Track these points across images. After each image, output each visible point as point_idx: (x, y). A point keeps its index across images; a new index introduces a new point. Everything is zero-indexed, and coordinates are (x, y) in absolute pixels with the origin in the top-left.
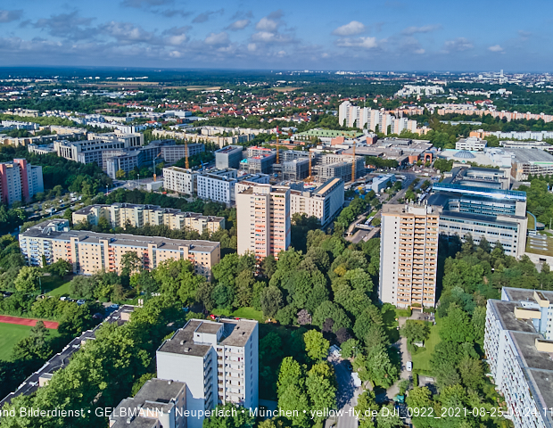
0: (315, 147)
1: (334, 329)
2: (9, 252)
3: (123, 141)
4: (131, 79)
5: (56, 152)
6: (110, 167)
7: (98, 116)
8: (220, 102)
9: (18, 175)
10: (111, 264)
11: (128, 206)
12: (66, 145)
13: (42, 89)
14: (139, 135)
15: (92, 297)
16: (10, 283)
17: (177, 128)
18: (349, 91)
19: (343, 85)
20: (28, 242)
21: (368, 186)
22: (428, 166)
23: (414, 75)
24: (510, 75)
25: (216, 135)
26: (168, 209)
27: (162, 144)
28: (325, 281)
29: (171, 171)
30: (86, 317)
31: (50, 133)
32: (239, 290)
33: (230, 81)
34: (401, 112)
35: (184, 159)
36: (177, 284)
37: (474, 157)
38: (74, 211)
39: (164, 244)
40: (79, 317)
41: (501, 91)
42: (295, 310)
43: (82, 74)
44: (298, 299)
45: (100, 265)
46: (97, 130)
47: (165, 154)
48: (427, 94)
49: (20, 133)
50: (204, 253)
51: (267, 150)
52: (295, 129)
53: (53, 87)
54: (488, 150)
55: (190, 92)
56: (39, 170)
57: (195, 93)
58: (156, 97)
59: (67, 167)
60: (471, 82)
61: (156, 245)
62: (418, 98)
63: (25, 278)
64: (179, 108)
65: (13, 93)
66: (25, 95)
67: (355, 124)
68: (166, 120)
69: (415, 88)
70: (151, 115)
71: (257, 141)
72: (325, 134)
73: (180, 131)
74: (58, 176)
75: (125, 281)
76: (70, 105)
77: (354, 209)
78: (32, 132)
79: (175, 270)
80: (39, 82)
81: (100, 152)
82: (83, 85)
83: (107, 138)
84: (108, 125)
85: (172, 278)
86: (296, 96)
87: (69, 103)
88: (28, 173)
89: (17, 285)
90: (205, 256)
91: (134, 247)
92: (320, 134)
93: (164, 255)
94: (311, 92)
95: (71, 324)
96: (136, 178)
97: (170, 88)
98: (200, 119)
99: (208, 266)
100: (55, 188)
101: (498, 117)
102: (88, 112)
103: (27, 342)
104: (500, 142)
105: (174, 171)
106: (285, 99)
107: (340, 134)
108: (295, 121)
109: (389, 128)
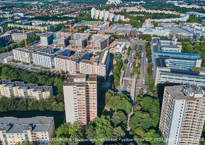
0: (86, 30)
8: (39, 8)
17: (20, 22)
25: (39, 25)
27: (12, 33)
34: (113, 11)
41: (142, 2)
48: (117, 3)
52: (74, 20)
54: (157, 28)
55: (25, 4)
57: (27, 4)
58: (10, 7)
62: (116, 5)
67: (98, 17)
68: (15, 18)
69: (112, 1)
70: (8, 16)
72: (88, 23)
97: (16, 3)
98: (30, 17)
101: (148, 12)
104: (159, 24)
105: (18, 51)
106: (65, 6)
107: (95, 23)
108: (72, 16)
109: (113, 19)
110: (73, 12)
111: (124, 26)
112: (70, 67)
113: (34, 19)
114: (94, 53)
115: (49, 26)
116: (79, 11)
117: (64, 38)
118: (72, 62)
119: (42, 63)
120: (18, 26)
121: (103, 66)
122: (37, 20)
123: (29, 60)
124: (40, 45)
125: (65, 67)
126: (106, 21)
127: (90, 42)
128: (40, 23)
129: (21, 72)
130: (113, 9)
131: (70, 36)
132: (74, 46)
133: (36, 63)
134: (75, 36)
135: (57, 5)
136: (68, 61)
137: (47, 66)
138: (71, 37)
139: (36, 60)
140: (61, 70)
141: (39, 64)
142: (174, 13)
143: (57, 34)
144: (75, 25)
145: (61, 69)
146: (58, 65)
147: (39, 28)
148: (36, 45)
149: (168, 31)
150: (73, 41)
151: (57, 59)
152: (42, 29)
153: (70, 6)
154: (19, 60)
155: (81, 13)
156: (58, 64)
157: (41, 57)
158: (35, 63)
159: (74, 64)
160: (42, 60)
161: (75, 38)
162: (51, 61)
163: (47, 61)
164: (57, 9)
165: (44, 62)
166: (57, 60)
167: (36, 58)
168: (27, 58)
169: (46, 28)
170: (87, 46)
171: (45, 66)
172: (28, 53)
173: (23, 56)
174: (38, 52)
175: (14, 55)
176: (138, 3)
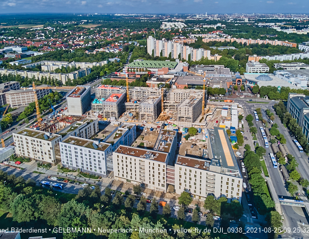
8: (47, 37)
17: (17, 64)
33: (49, 20)
52: (118, 59)
55: (21, 30)
62: (180, 30)
64: (16, 44)
68: (6, 56)
86: (100, 31)
98: (36, 54)
105: (26, 137)
108: (111, 51)
112: (152, 173)
113: (43, 58)
114: (181, 131)
115: (76, 72)
116: (122, 42)
117: (114, 98)
118: (157, 163)
119: (82, 164)
120: (15, 73)
121: (235, 173)
122: (49, 60)
123: (52, 156)
124: (66, 113)
125: (138, 173)
127: (166, 104)
128: (57, 67)
129: (41, 199)
130: (179, 38)
131: (126, 94)
132: (134, 114)
133: (68, 163)
134: (134, 93)
135: (79, 31)
136: (147, 161)
137: (93, 171)
138: (128, 96)
139: (67, 157)
140: (127, 180)
141: (74, 165)
142: (286, 43)
143: (99, 89)
144: (125, 69)
145: (129, 178)
146: (120, 169)
147: (58, 77)
148: (58, 114)
149: (303, 78)
150: (131, 104)
151: (120, 155)
152: (63, 78)
153: (102, 33)
154: (26, 155)
155: (126, 44)
156: (121, 166)
157: (81, 150)
158: (65, 164)
159: (161, 168)
160: (82, 157)
161: (135, 98)
162: (104, 161)
163: (95, 160)
164: (80, 37)
165: (88, 161)
166: (120, 159)
167: (68, 152)
168: (47, 153)
169: (71, 76)
170: (162, 114)
171: (89, 170)
172: (50, 143)
173: (38, 148)
174: (72, 139)
175: (17, 144)
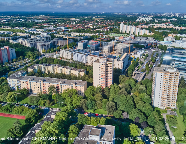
1: (140, 122)
2: (4, 85)
3: (44, 38)
4: (44, 15)
5: (20, 43)
6: (40, 48)
7: (34, 29)
8: (76, 23)
9: (6, 52)
10: (44, 90)
11: (49, 65)
12: (23, 40)
13: (14, 19)
14: (49, 36)
15: (38, 104)
16: (4, 99)
18: (120, 19)
19: (118, 17)
20: (11, 81)
21: (136, 56)
22: (155, 47)
23: (141, 14)
24: (174, 13)
25: (77, 36)
26: (64, 66)
27: (58, 40)
28: (132, 99)
29: (63, 50)
30: (36, 116)
31: (17, 35)
32: (97, 102)
33: (78, 16)
34: (141, 27)
35: (66, 45)
36: (72, 100)
37: (172, 44)
38: (28, 67)
39: (65, 82)
40: (33, 116)
41: (173, 19)
42: (122, 112)
43: (27, 14)
44: (121, 107)
45: (40, 90)
46: (34, 34)
47: (59, 43)
48: (147, 20)
49: (6, 35)
50: (81, 86)
51: (97, 42)
52: (104, 33)
53: (17, 19)
54: (177, 41)
55: (65, 20)
56: (14, 50)
57: (67, 20)
58: (53, 22)
59: (24, 49)
60: (161, 16)
61: (62, 83)
62: (145, 22)
63: (10, 97)
64: (62, 26)
65: (4, 21)
66: (8, 21)
67: (126, 32)
68: (58, 30)
69: (142, 18)
70: (52, 29)
71: (92, 38)
72: (116, 35)
73: (63, 34)
74: (21, 52)
75: (50, 97)
76: (23, 25)
77: (134, 65)
78: (11, 35)
79: (71, 94)
80: (13, 17)
81: (36, 43)
82: (28, 18)
83: (38, 37)
84: (38, 32)
85: (70, 98)
86: (102, 21)
87: (23, 24)
88: (10, 52)
89: (7, 100)
90: (81, 87)
91: (53, 83)
92: (114, 35)
93: (65, 87)
94: (107, 20)
95: (30, 119)
96: (50, 52)
97: (58, 19)
98: (70, 30)
99: (83, 91)
100: (20, 57)
101: (175, 29)
102: (30, 27)
103: (13, 130)
104: (180, 38)
106: (98, 22)
107: (122, 36)
108: (103, 30)
109: (138, 33)
110: (105, 27)
111: (147, 38)
113: (73, 32)
114: (117, 57)
115: (84, 36)
117: (95, 44)
120: (61, 36)
126: (132, 34)
131: (100, 44)
132: (102, 51)
135: (91, 21)
144: (105, 37)
148: (75, 49)
150: (101, 47)
155: (112, 28)
170: (113, 52)
176: (169, 20)
